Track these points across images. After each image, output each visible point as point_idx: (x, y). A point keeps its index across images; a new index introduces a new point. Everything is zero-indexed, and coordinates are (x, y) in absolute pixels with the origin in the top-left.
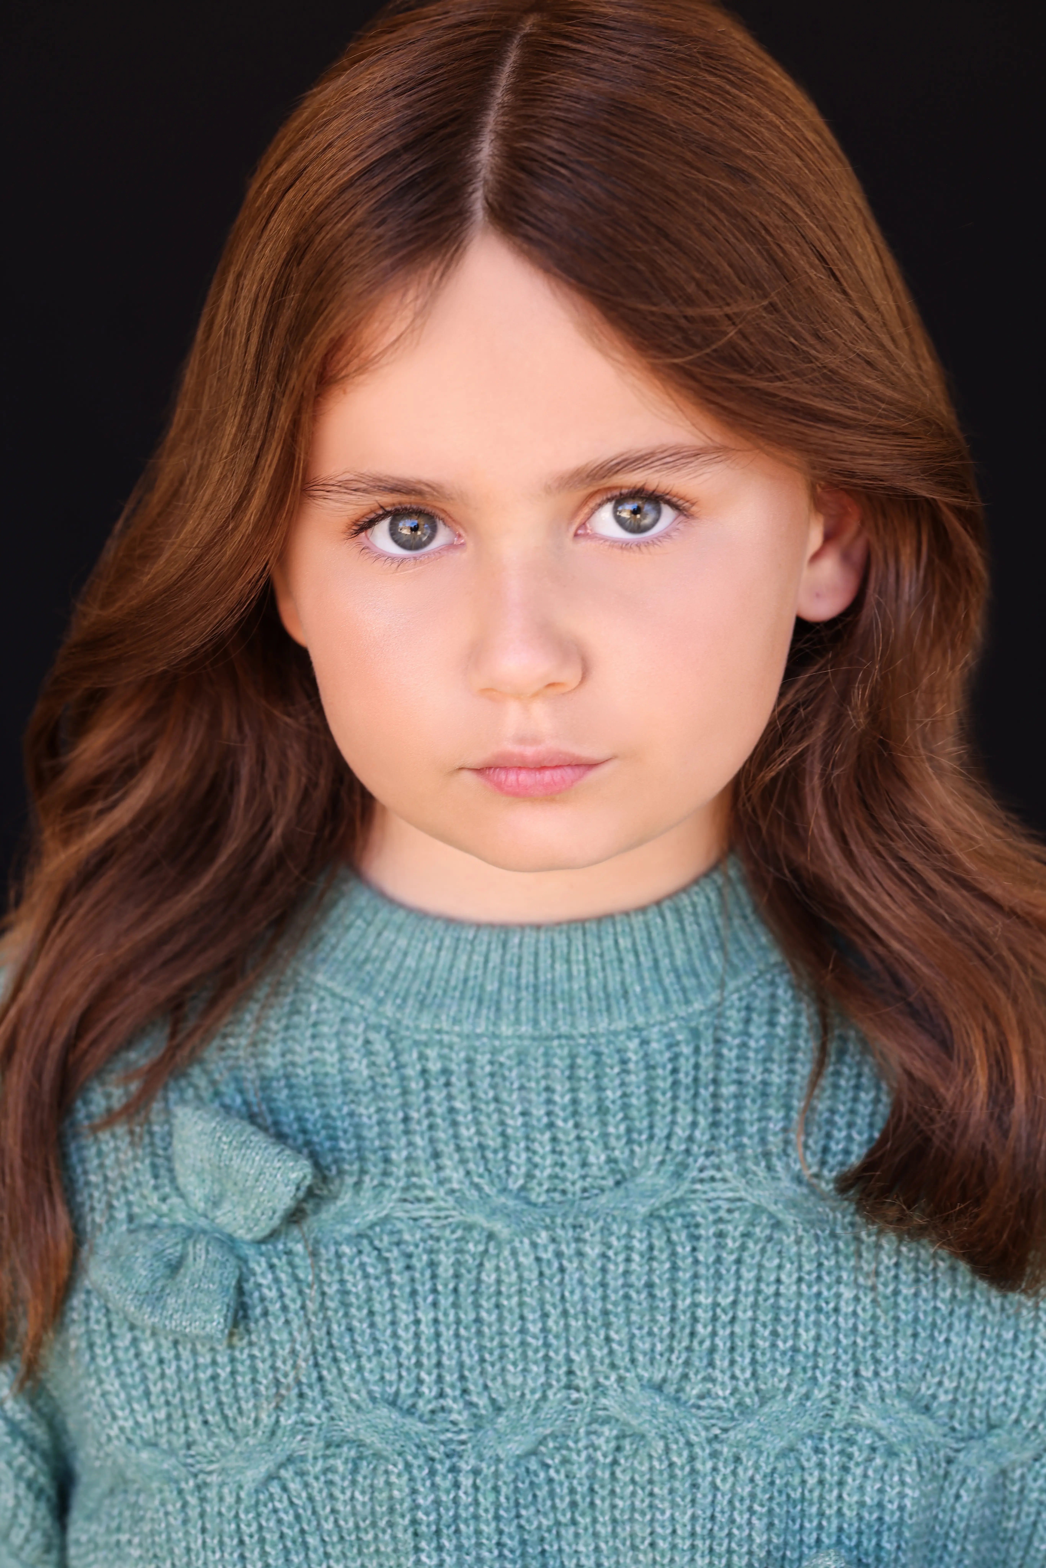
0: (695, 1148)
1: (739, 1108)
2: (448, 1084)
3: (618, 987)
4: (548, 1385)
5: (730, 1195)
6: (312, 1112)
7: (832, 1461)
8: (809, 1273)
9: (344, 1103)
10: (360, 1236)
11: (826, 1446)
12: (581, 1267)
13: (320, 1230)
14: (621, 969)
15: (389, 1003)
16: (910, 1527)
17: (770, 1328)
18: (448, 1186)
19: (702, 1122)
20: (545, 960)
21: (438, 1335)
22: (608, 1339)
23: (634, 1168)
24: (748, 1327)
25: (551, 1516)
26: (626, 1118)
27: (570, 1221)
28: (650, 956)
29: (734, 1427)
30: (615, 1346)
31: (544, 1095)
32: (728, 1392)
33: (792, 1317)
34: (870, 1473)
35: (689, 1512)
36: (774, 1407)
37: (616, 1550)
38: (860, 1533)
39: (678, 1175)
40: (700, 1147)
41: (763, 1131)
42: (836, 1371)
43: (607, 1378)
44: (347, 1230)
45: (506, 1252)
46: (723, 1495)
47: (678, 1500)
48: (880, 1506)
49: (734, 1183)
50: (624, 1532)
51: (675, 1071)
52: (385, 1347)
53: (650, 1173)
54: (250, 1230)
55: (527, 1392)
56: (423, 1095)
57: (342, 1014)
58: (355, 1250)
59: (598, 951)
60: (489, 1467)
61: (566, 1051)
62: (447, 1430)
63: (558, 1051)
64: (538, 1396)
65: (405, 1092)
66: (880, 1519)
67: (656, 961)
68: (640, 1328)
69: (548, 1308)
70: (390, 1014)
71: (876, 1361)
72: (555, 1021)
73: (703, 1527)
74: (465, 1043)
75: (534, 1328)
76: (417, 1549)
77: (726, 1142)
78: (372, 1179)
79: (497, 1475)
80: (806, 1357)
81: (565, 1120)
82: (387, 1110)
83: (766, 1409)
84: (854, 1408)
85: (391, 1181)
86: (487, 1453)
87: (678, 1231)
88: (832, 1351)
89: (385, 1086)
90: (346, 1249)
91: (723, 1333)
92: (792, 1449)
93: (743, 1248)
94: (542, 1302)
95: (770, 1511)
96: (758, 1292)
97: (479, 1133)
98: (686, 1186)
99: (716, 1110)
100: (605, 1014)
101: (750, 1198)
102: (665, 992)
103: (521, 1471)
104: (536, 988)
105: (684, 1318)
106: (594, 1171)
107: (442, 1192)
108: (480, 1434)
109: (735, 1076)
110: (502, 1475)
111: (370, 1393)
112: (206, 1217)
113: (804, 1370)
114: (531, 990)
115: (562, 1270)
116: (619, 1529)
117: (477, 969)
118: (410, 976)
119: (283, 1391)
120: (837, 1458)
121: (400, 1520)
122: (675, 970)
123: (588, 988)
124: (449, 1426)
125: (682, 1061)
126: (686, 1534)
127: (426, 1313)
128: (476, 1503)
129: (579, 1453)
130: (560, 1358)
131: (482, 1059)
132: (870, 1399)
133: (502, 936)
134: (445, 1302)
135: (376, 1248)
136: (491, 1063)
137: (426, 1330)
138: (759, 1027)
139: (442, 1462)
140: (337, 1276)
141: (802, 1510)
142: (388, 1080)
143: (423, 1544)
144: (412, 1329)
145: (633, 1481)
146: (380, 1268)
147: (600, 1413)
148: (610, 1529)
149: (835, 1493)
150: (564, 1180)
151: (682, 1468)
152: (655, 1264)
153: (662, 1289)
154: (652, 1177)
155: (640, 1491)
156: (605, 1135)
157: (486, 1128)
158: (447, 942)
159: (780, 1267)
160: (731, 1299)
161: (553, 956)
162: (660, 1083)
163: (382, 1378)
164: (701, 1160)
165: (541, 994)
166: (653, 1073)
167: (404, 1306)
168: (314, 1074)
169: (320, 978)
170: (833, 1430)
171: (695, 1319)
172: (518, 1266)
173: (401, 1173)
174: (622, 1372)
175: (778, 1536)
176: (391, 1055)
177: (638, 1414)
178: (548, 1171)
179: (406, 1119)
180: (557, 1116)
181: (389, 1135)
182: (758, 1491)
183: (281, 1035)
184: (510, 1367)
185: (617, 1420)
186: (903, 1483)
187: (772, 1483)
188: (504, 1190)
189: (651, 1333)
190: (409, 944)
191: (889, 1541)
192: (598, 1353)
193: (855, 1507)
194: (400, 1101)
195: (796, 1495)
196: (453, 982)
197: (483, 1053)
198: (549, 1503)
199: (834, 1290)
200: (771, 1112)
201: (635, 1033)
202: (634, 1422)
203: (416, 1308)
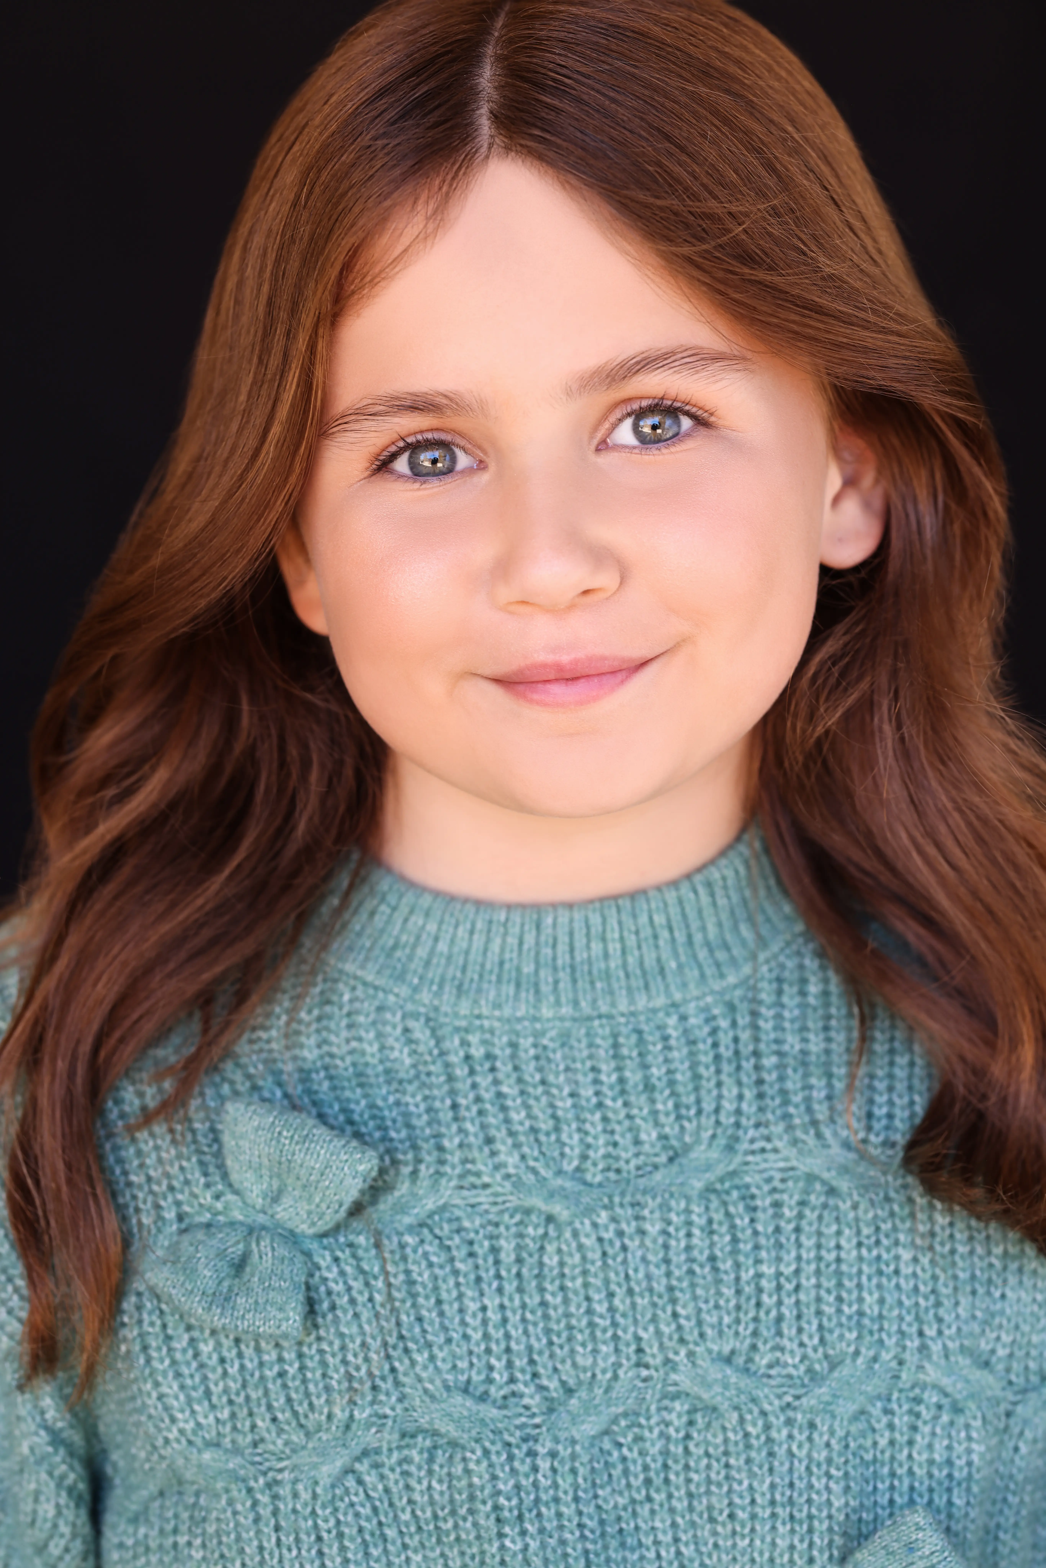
0: (744, 1121)
1: (782, 1079)
2: (493, 1069)
3: (654, 963)
4: (618, 1365)
5: (782, 1165)
6: (357, 1103)
7: (901, 1421)
8: (868, 1237)
9: (389, 1093)
10: (422, 1225)
11: (895, 1406)
12: (642, 1245)
13: (379, 1221)
14: (657, 947)
15: (425, 990)
16: (977, 1482)
17: (834, 1294)
18: (503, 1171)
19: (748, 1094)
20: (580, 941)
21: (505, 1321)
22: (675, 1315)
23: (685, 1144)
24: (813, 1293)
25: (626, 1494)
26: (673, 1094)
27: (628, 1199)
28: (684, 932)
29: (806, 1394)
30: (682, 1321)
31: (591, 1076)
32: (797, 1359)
33: (855, 1281)
34: (938, 1430)
35: (768, 1481)
36: (845, 1371)
37: (693, 1524)
38: (931, 1490)
39: (730, 1148)
40: (748, 1119)
41: (808, 1100)
42: (901, 1332)
43: (676, 1353)
44: (407, 1220)
45: (568, 1235)
46: (800, 1461)
47: (756, 1469)
48: (949, 1462)
49: (785, 1152)
50: (701, 1505)
51: (715, 1045)
52: (455, 1335)
53: (703, 1147)
54: (313, 1224)
55: (598, 1372)
56: (469, 1082)
57: (376, 1003)
58: (417, 1239)
59: (633, 928)
60: (565, 1449)
61: (607, 1031)
62: (521, 1415)
63: (600, 1031)
64: (609, 1375)
65: (451, 1078)
66: (950, 1476)
67: (690, 937)
68: (706, 1301)
69: (613, 1287)
70: (426, 1001)
71: (940, 1320)
72: (594, 1001)
73: (783, 1494)
74: (507, 1027)
75: (601, 1308)
76: (501, 1535)
77: (773, 1112)
78: (428, 1168)
79: (574, 1457)
80: (872, 1320)
81: (614, 1099)
82: (434, 1098)
83: (836, 1374)
84: (920, 1368)
85: (447, 1169)
86: (563, 1435)
87: (735, 1204)
88: (896, 1312)
89: (429, 1074)
90: (409, 1239)
91: (789, 1301)
92: (862, 1412)
93: (800, 1216)
94: (607, 1282)
95: (846, 1474)
96: (819, 1259)
97: (529, 1116)
98: (738, 1159)
99: (760, 1082)
100: (643, 992)
101: (802, 1167)
102: (700, 967)
103: (596, 1450)
104: (573, 968)
105: (748, 1289)
106: (646, 1148)
107: (498, 1177)
108: (553, 1417)
109: (774, 1047)
110: (579, 1456)
111: (444, 1381)
112: (265, 1213)
113: (871, 1333)
114: (568, 970)
115: (624, 1248)
116: (695, 1503)
117: (512, 951)
118: (443, 961)
119: (356, 1385)
120: (906, 1418)
121: (481, 1507)
122: (707, 944)
123: (625, 965)
124: (522, 1410)
125: (721, 1035)
126: (766, 1503)
127: (492, 1299)
128: (555, 1485)
129: (651, 1430)
130: (629, 1336)
131: (526, 1043)
132: (935, 1357)
133: (535, 916)
134: (510, 1287)
135: (437, 1237)
136: (535, 1046)
137: (494, 1316)
138: (791, 997)
139: (518, 1447)
140: (402, 1267)
141: (875, 1472)
142: (432, 1068)
143: (507, 1530)
144: (480, 1315)
145: (707, 1455)
146: (443, 1257)
147: (671, 1389)
148: (686, 1503)
149: (905, 1452)
150: (617, 1159)
151: (758, 1437)
152: (716, 1238)
153: (724, 1262)
154: (705, 1151)
155: (715, 1464)
156: (655, 1113)
157: (536, 1111)
158: (479, 925)
159: (839, 1233)
160: (793, 1267)
161: (588, 935)
162: (703, 1058)
163: (454, 1367)
164: (751, 1133)
165: (578, 975)
166: (694, 1048)
167: (469, 1293)
168: (354, 1065)
169: (349, 967)
170: (901, 1391)
171: (760, 1290)
172: (580, 1247)
173: (456, 1160)
174: (691, 1346)
175: (854, 1498)
176: (432, 1043)
177: (710, 1387)
178: (602, 1151)
179: (455, 1106)
180: (606, 1096)
181: (439, 1123)
182: (835, 1455)
183: (314, 1026)
184: (580, 1349)
185: (687, 1395)
186: (969, 1438)
187: (847, 1446)
188: (560, 1172)
189: (717, 1307)
190: (439, 929)
191: (959, 1497)
192: (666, 1330)
193: (925, 1465)
194: (446, 1088)
195: (868, 1457)
196: (488, 966)
197: (525, 1037)
198: (624, 1482)
199: (893, 1253)
200: (813, 1081)
201: (672, 1010)
202: (705, 1396)
203: (482, 1294)
